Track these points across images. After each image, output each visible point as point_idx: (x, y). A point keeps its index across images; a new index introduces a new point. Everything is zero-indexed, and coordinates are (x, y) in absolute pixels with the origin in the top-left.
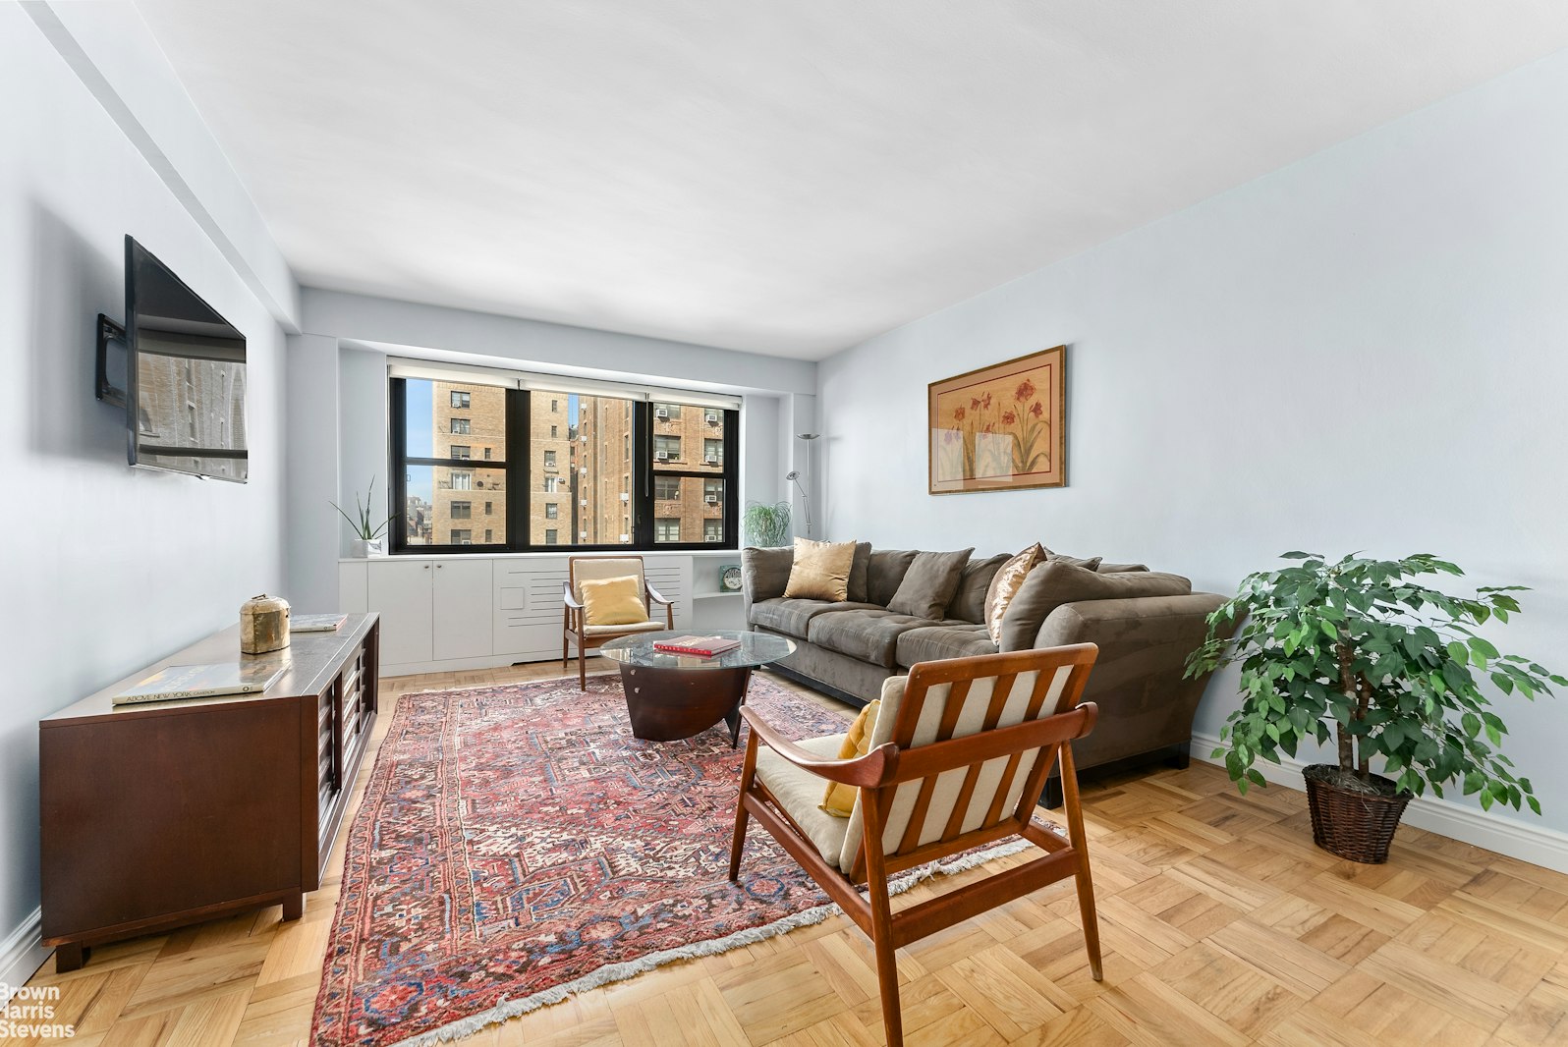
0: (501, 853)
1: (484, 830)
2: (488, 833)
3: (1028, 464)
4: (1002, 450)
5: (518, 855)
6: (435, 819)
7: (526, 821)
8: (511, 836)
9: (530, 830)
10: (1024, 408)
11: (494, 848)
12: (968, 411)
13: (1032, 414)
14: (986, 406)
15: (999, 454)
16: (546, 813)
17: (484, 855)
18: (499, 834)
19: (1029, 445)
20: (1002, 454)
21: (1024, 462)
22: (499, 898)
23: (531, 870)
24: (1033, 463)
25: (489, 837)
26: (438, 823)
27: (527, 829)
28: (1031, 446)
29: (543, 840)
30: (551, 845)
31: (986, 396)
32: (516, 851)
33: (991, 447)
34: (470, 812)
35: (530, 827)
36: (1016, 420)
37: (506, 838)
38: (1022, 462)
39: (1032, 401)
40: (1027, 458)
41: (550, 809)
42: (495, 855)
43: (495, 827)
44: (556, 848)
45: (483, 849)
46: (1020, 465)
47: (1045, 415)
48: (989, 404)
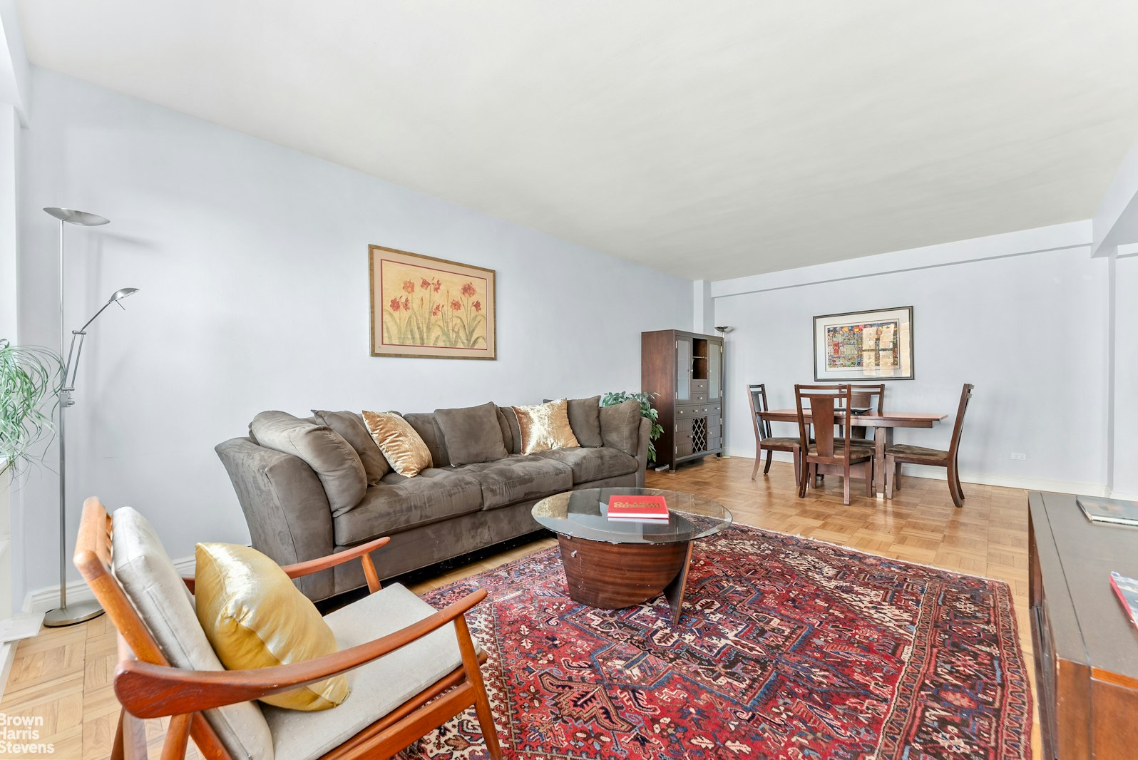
0: (894, 607)
1: (898, 626)
2: (896, 623)
3: (472, 342)
4: (451, 328)
5: (884, 601)
6: (937, 657)
7: (862, 616)
8: (881, 613)
9: (865, 610)
10: (467, 301)
11: (897, 612)
12: (417, 288)
13: (474, 308)
14: (436, 289)
15: (449, 330)
16: (842, 613)
17: (906, 612)
18: (887, 619)
19: (472, 329)
20: (451, 331)
21: (469, 340)
22: (909, 590)
23: (882, 592)
24: (475, 342)
25: (896, 620)
26: (935, 650)
27: (866, 612)
28: (474, 330)
29: (861, 601)
30: (859, 596)
31: (435, 281)
32: (884, 603)
33: (440, 323)
34: (902, 645)
35: (863, 611)
36: (462, 307)
37: (885, 614)
38: (467, 340)
39: (474, 299)
40: (471, 337)
41: (837, 613)
42: (900, 608)
43: (888, 624)
44: (857, 593)
45: (906, 616)
46: (466, 342)
47: (483, 311)
48: (438, 288)
